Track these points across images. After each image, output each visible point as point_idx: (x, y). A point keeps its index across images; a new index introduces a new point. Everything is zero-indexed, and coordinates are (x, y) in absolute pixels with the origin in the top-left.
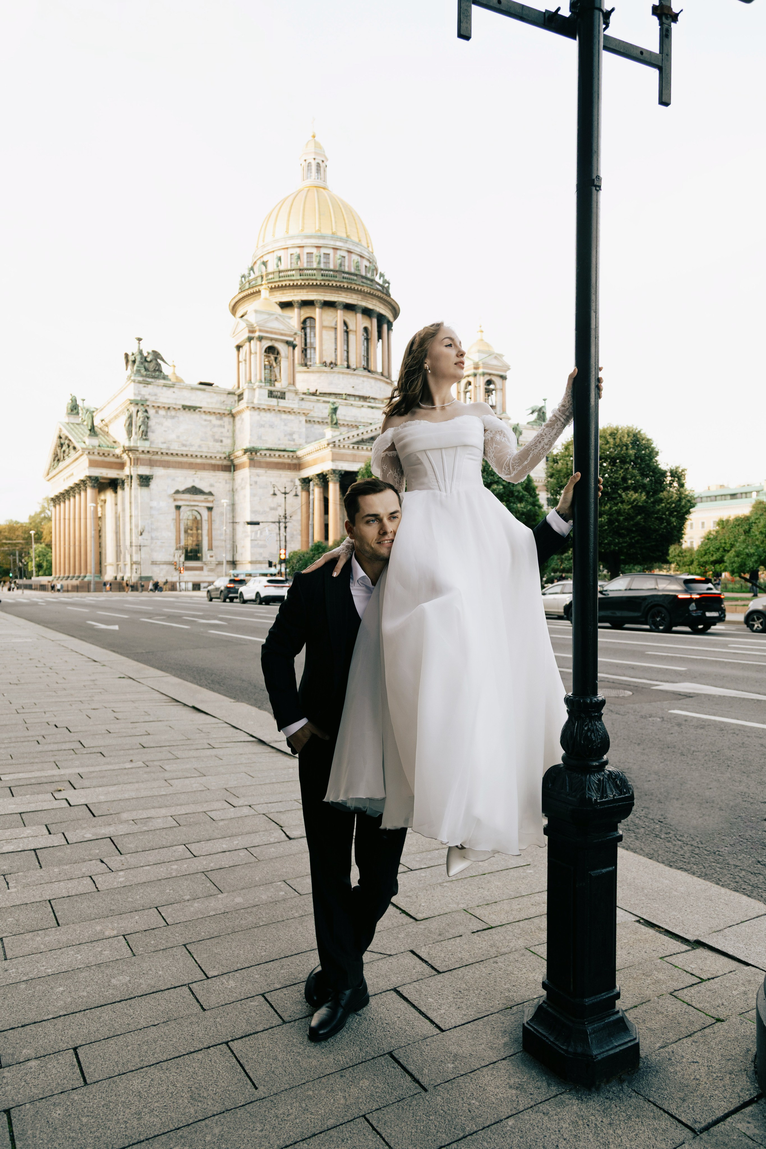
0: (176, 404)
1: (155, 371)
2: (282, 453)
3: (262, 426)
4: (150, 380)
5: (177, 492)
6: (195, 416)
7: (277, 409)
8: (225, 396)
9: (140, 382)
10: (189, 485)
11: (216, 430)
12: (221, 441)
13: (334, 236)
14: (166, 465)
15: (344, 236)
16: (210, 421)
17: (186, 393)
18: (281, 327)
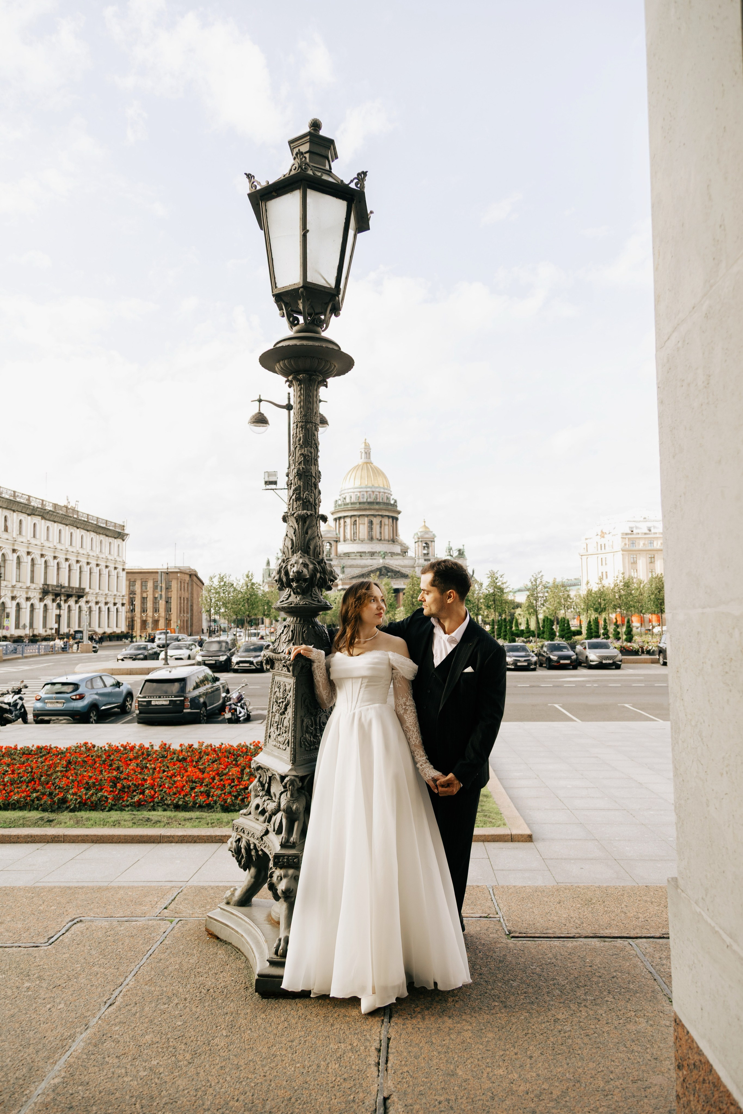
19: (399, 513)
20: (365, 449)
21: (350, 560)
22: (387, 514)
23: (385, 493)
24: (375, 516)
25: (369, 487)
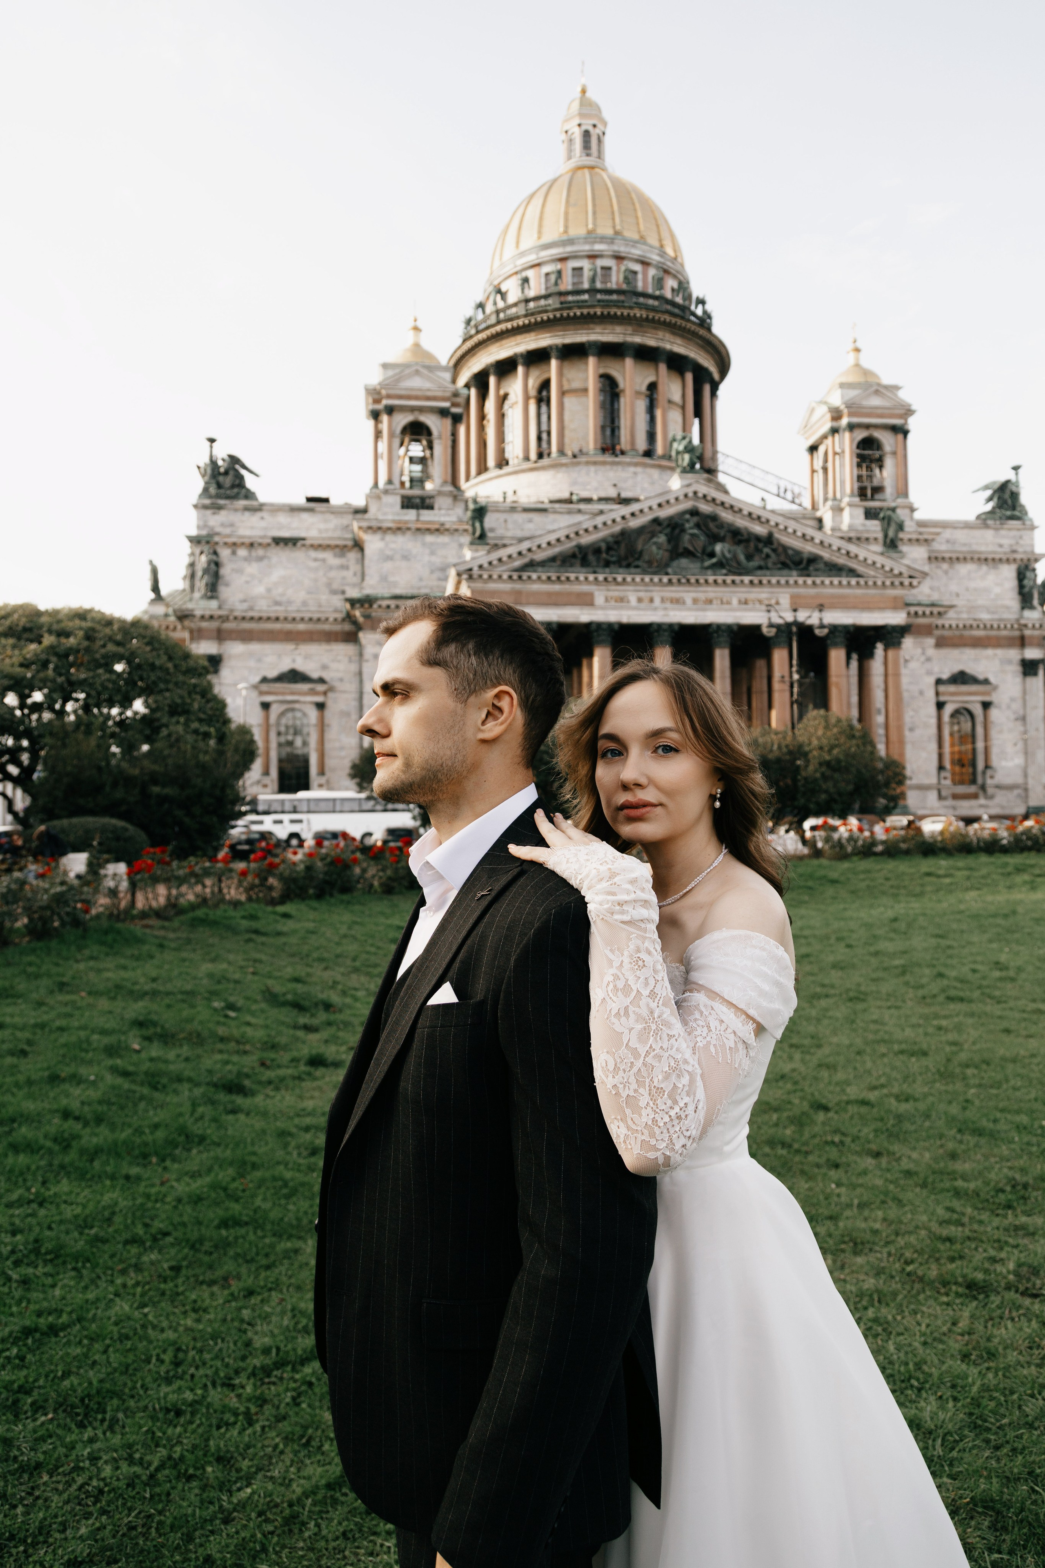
0: (264, 537)
1: (233, 486)
3: (390, 558)
4: (222, 502)
5: (264, 680)
6: (298, 555)
7: (413, 526)
8: (350, 516)
9: (205, 507)
10: (285, 666)
11: (333, 574)
12: (345, 589)
13: (591, 236)
14: (247, 637)
15: (609, 232)
16: (324, 560)
17: (283, 519)
18: (427, 385)
23: (666, 268)
24: (626, 354)
25: (601, 241)
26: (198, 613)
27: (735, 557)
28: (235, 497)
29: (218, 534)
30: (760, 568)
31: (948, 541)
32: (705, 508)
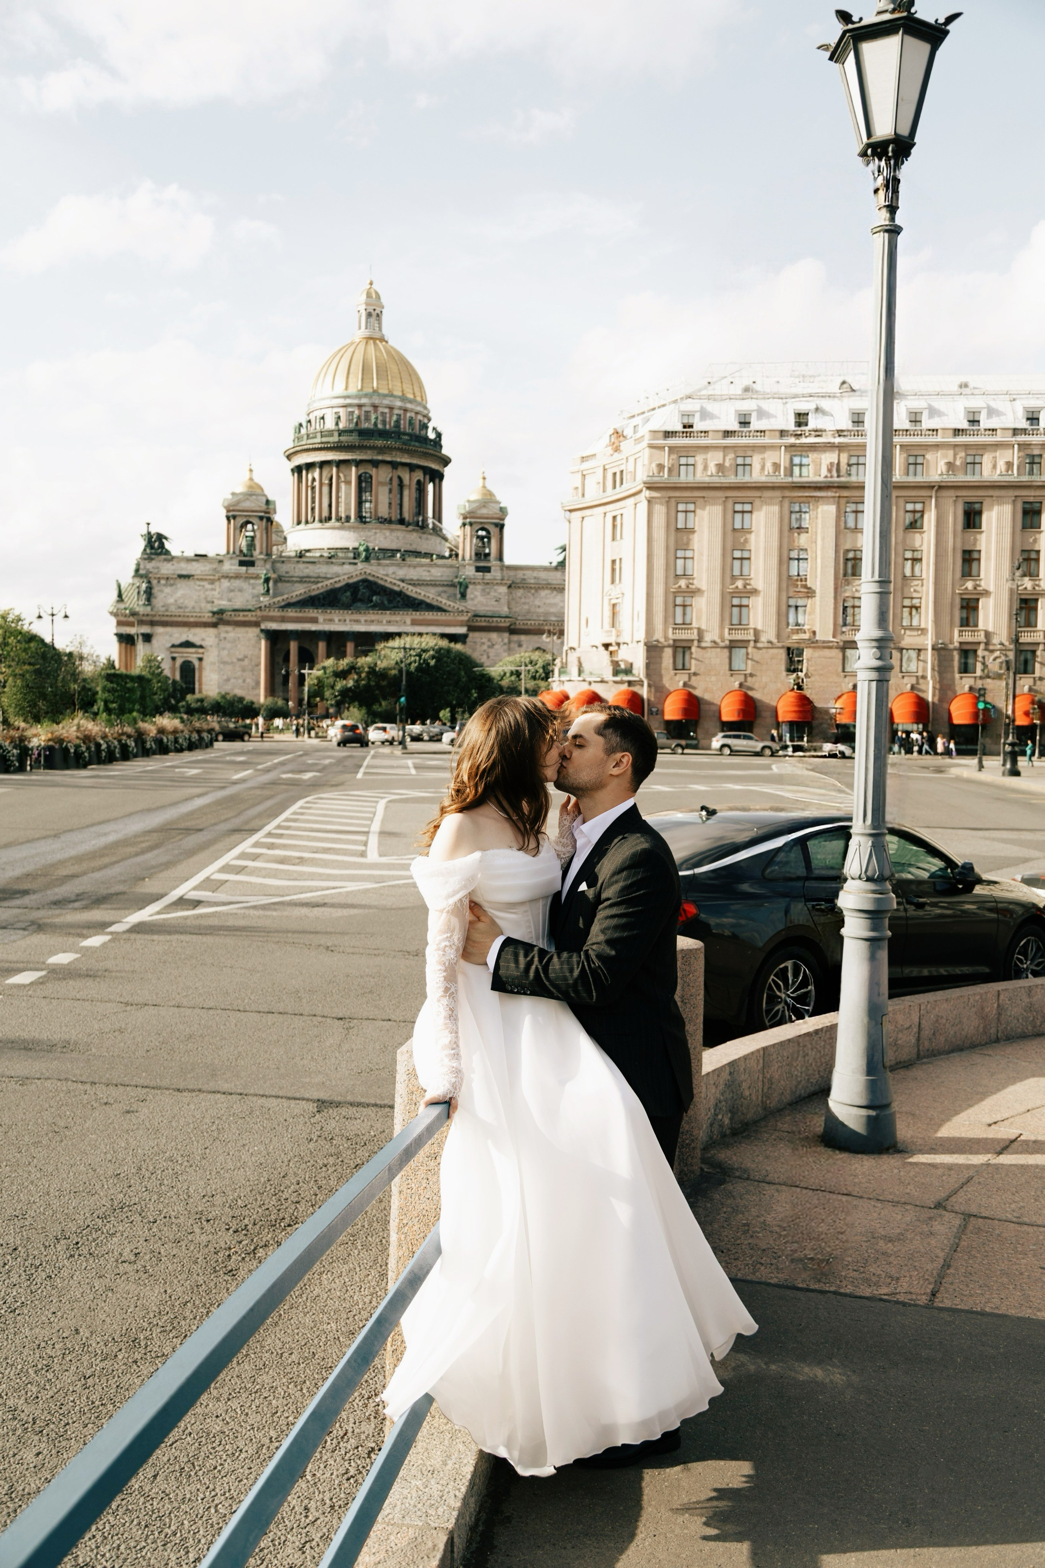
0: (174, 574)
1: (159, 548)
2: (246, 613)
3: (232, 591)
4: (153, 556)
5: (173, 646)
6: (191, 583)
7: (244, 575)
8: (216, 565)
9: (145, 559)
10: (183, 638)
12: (213, 602)
13: (360, 393)
14: (165, 624)
16: (203, 586)
17: (183, 565)
18: (253, 505)
19: (446, 461)
20: (367, 304)
21: (301, 566)
22: (406, 460)
23: (406, 410)
24: (375, 464)
25: (366, 395)
26: (141, 613)
27: (382, 603)
28: (160, 554)
29: (151, 572)
30: (395, 607)
31: (535, 578)
32: (370, 578)
